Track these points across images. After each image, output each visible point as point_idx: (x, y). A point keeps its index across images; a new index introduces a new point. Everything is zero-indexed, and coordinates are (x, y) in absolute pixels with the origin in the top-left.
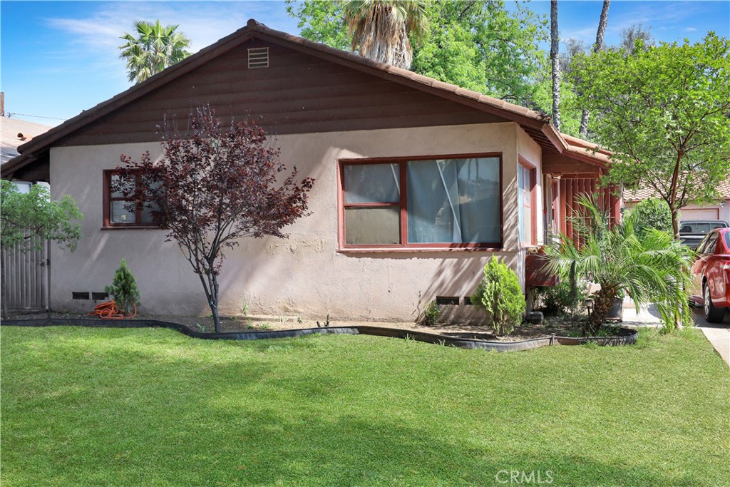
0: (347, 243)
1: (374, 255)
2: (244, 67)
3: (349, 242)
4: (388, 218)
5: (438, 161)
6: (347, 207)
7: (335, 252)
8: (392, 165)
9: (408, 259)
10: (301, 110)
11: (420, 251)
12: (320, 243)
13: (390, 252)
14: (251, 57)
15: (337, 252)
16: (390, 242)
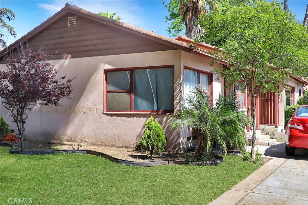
0: (108, 109)
1: (118, 115)
2: (66, 27)
3: (109, 109)
4: (125, 97)
5: (147, 70)
6: (108, 92)
7: (102, 114)
8: (127, 72)
9: (132, 118)
10: (89, 46)
11: (137, 114)
12: (96, 109)
13: (125, 114)
14: (70, 21)
15: (103, 113)
16: (126, 109)
